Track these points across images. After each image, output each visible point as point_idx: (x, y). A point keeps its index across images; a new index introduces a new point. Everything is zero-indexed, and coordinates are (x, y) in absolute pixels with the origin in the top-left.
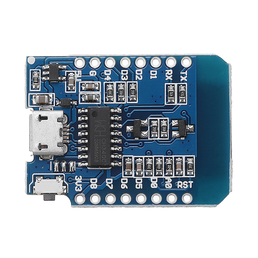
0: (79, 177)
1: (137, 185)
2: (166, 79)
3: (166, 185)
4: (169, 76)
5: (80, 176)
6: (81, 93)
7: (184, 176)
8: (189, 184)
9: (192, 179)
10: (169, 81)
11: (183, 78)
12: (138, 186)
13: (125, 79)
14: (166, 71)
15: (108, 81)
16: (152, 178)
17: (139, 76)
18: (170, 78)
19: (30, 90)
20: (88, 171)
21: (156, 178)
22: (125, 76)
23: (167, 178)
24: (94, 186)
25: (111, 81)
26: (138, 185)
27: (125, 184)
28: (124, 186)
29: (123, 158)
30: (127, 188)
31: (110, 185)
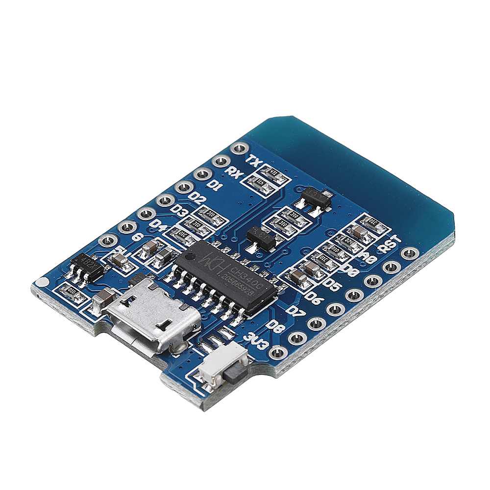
0: (247, 336)
1: (331, 288)
2: (236, 178)
3: (367, 261)
4: (235, 173)
5: (249, 333)
6: (146, 264)
7: (378, 239)
8: (393, 240)
9: (391, 234)
10: (241, 177)
11: (255, 164)
12: (335, 288)
13: (184, 214)
14: (225, 172)
15: (166, 231)
16: (342, 268)
17: (198, 199)
18: (239, 174)
19: (77, 308)
20: (252, 321)
21: (346, 264)
22: (181, 212)
23: (359, 255)
24: (278, 328)
25: (168, 228)
26: (333, 287)
27: (316, 297)
28: (317, 301)
29: (280, 279)
30: (323, 299)
31: (298, 312)
